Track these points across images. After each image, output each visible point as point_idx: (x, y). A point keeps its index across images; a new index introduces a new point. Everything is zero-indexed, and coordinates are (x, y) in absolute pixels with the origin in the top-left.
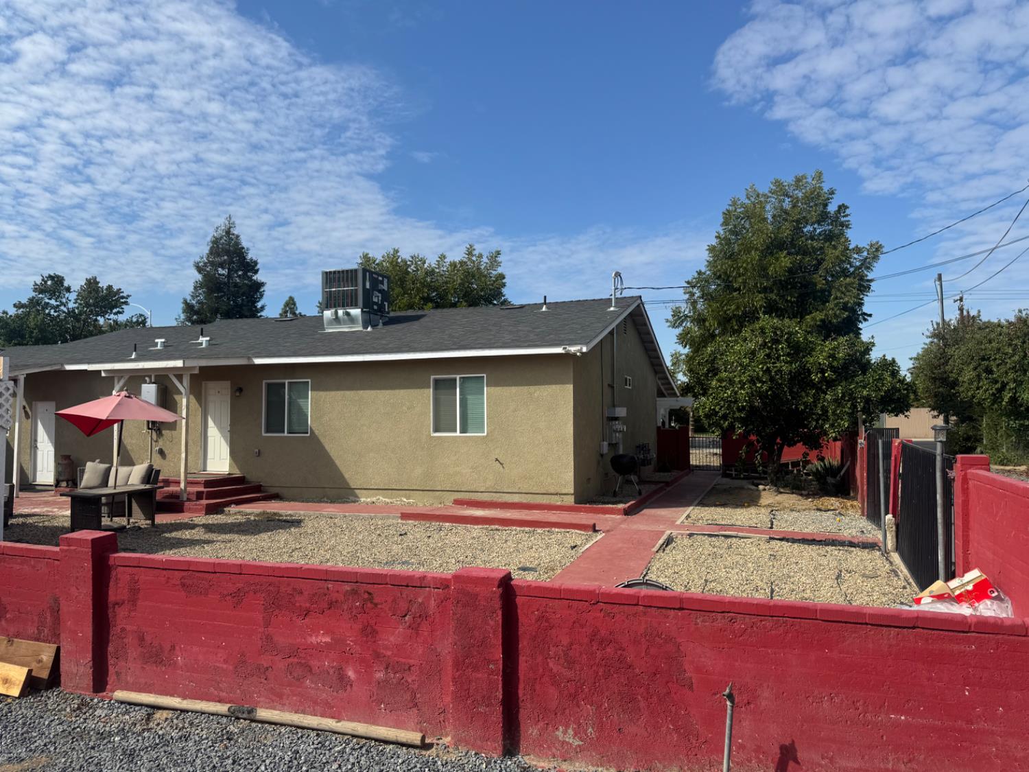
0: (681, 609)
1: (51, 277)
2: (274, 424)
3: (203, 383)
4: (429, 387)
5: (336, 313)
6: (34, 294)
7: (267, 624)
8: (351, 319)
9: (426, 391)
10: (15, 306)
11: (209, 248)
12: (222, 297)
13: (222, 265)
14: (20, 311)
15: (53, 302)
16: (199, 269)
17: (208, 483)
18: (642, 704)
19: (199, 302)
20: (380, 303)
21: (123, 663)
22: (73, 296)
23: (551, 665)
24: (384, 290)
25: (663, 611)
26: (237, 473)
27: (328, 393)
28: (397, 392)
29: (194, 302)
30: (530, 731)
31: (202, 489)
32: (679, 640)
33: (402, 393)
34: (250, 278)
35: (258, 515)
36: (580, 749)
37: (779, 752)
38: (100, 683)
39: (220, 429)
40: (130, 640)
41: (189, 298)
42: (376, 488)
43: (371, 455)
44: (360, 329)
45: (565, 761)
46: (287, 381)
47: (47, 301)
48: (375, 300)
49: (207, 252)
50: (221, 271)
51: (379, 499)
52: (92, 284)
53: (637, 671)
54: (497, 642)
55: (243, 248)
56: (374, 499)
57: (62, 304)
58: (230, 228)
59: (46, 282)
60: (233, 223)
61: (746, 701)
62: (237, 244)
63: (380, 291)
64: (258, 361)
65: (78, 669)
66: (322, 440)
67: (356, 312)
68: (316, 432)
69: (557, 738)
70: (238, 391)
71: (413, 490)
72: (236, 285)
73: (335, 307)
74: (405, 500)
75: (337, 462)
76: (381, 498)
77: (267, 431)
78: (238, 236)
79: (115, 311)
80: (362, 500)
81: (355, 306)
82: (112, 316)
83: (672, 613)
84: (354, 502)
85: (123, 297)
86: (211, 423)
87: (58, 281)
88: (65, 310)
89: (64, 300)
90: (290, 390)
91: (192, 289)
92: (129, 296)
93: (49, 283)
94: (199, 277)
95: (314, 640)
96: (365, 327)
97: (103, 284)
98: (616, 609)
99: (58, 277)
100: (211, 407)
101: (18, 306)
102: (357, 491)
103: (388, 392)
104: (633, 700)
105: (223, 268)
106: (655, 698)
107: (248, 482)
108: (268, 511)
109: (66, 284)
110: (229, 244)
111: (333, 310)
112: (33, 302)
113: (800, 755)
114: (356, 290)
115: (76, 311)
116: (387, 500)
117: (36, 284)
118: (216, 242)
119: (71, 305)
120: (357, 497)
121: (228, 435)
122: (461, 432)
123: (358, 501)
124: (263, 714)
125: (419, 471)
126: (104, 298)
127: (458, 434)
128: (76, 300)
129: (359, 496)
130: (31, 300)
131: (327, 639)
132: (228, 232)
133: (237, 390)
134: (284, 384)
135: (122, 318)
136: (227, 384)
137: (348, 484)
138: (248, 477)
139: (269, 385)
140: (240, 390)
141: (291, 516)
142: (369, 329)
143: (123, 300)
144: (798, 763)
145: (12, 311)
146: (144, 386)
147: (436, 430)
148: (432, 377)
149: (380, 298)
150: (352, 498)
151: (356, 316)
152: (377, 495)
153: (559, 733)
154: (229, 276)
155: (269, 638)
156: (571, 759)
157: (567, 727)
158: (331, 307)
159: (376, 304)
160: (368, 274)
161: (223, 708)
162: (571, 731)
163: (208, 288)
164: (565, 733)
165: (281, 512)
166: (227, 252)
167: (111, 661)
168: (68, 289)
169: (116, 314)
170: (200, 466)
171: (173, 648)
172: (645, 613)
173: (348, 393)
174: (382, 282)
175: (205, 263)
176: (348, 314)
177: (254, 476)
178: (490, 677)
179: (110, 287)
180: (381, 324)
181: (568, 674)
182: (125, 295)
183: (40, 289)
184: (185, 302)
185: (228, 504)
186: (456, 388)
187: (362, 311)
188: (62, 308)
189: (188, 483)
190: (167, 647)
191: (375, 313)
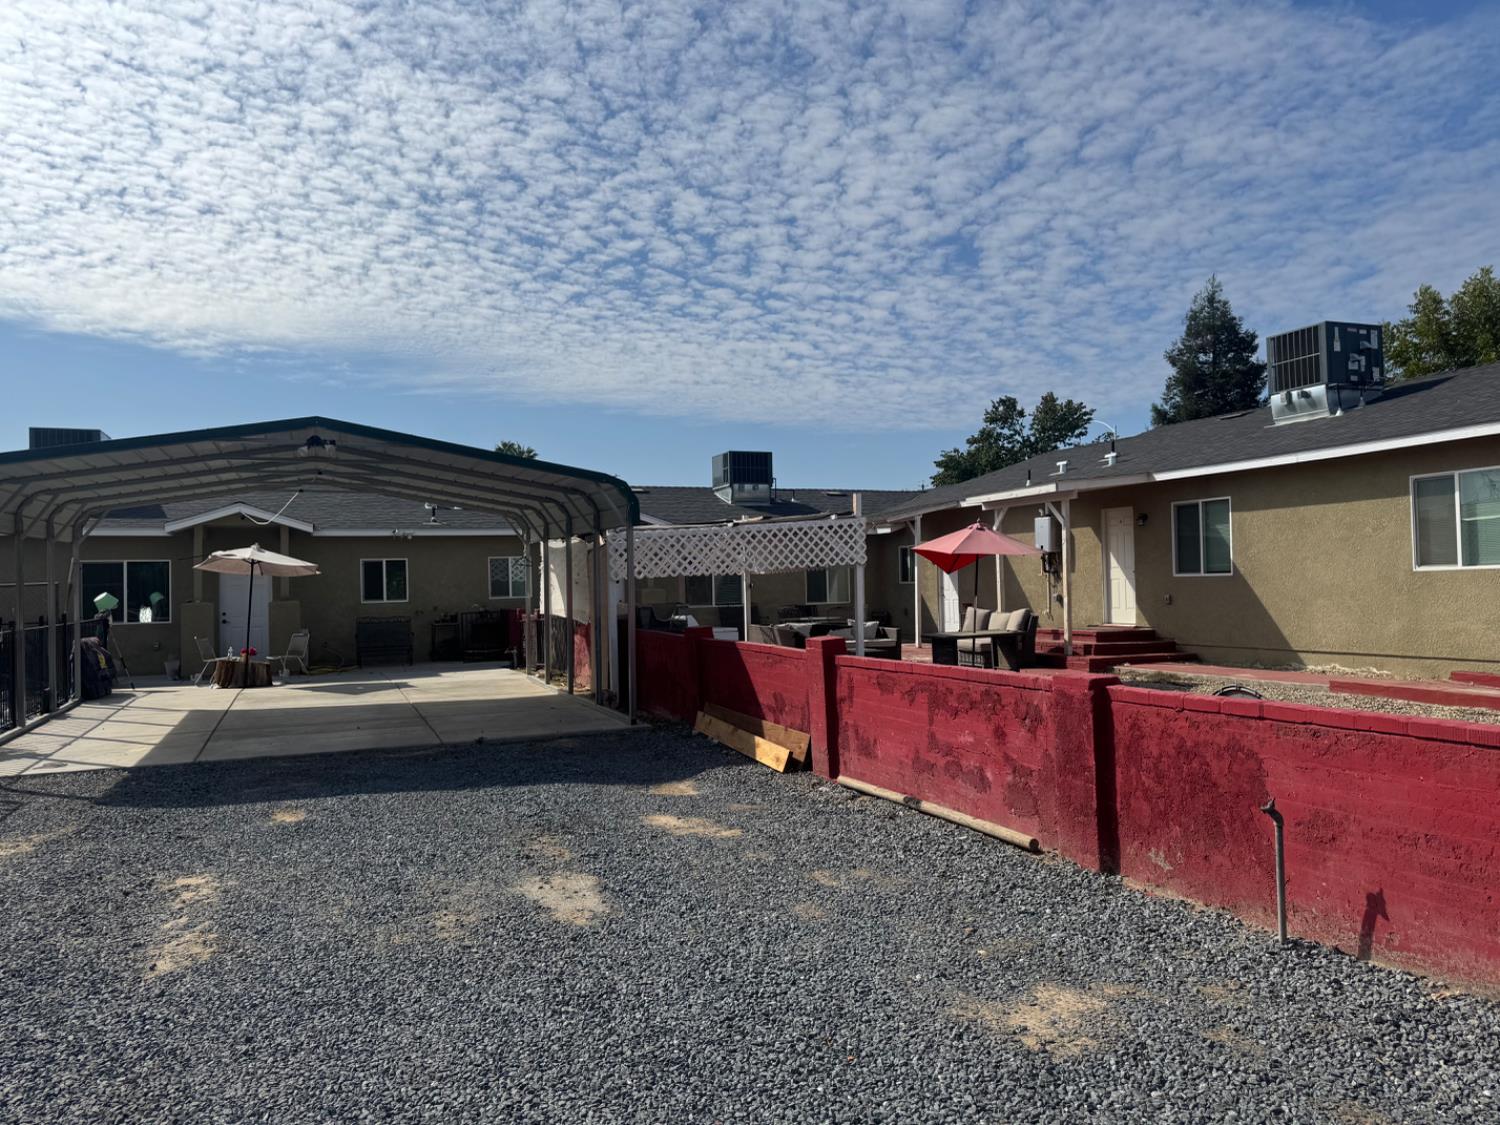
0: (1261, 718)
1: (1002, 402)
2: (1188, 562)
3: (1103, 511)
4: (1407, 493)
5: (1289, 396)
6: (984, 425)
7: (931, 724)
8: (1312, 403)
9: (1405, 498)
10: (968, 441)
11: (1184, 328)
12: (1206, 393)
13: (1203, 349)
14: (973, 448)
15: (1006, 432)
16: (1173, 361)
17: (1101, 636)
18: (1227, 830)
19: (1174, 407)
20: (1363, 370)
21: (849, 756)
22: (1027, 421)
23: (1143, 778)
24: (1369, 349)
25: (1245, 720)
26: (1146, 626)
27: (1255, 513)
28: (1356, 504)
29: (1167, 408)
30: (1128, 850)
31: (1093, 642)
32: (1261, 756)
33: (1364, 505)
34: (1246, 361)
35: (1151, 676)
36: (1171, 876)
37: (1365, 903)
38: (834, 772)
39: (1124, 568)
40: (851, 733)
41: (1159, 403)
42: (1329, 650)
43: (1320, 601)
44: (1327, 415)
45: (1158, 886)
46: (1200, 501)
47: (999, 431)
48: (1352, 366)
49: (1183, 335)
50: (1202, 357)
51: (1334, 668)
52: (1049, 401)
53: (1220, 790)
54: (1090, 747)
55: (1234, 319)
56: (1327, 668)
57: (1017, 432)
58: (1214, 293)
59: (997, 409)
60: (1219, 285)
61: (1330, 836)
62: (1225, 314)
63: (1360, 352)
64: (1160, 477)
65: (820, 757)
66: (1250, 582)
67: (1318, 390)
68: (1242, 570)
69: (1150, 858)
70: (1142, 519)
71: (1387, 656)
72: (1225, 374)
73: (1287, 387)
74: (1375, 670)
75: (1272, 612)
76: (1338, 667)
77: (1180, 570)
78: (1226, 303)
79: (1077, 432)
80: (1310, 667)
81: (1315, 381)
82: (1074, 440)
83: (1253, 723)
84: (1295, 670)
85: (1086, 414)
86: (1113, 562)
87: (1009, 404)
88: (1020, 439)
89: (1018, 428)
90: (1206, 514)
91: (1163, 389)
92: (1093, 411)
93: (1001, 408)
94: (1172, 371)
95: (962, 739)
96: (1333, 412)
97: (1061, 401)
98: (1200, 717)
99: (1009, 399)
100: (1113, 543)
101: (971, 442)
102: (1302, 655)
103: (1341, 507)
104: (1218, 824)
105: (1205, 353)
106: (1238, 824)
107: (1159, 638)
108: (1165, 672)
109: (1019, 408)
110: (1212, 316)
111: (1284, 393)
112: (985, 436)
113: (1389, 909)
114: (1317, 357)
115: (1032, 439)
116: (1347, 670)
117: (988, 413)
118: (1194, 317)
119: (1026, 432)
120: (1301, 662)
121: (1133, 576)
122: (1464, 564)
123: (1300, 669)
124: (926, 806)
125: (1394, 626)
126: (1063, 419)
127: (1460, 566)
128: (1032, 425)
129: (1305, 661)
130: (982, 432)
131: (971, 739)
132: (1211, 300)
133: (1140, 518)
134: (1197, 505)
135: (1085, 441)
136: (1129, 511)
137: (1286, 643)
138: (1159, 631)
139: (1179, 509)
140: (1144, 517)
141: (1191, 679)
142: (1339, 413)
143: (1085, 418)
144: (1387, 919)
145: (964, 448)
146: (1037, 520)
147: (1422, 562)
148: (1412, 478)
149: (1363, 363)
150: (1294, 664)
151: (1319, 398)
152: (1331, 661)
153: (1152, 854)
154: (1215, 363)
155: (932, 736)
156: (1163, 885)
157: (1158, 848)
158: (1281, 389)
159: (1355, 372)
160: (1336, 329)
161: (899, 797)
162: (1161, 854)
163: (1185, 385)
164: (1157, 855)
165: (1180, 674)
166: (1211, 329)
167: (841, 751)
168: (1021, 414)
169: (1078, 436)
170: (1104, 617)
171: (875, 741)
172: (1228, 723)
173: (1282, 511)
174: (1368, 338)
175: (1180, 350)
176: (1306, 395)
177: (1167, 631)
178: (1085, 786)
179: (1070, 402)
180: (1362, 403)
181: (1159, 790)
182: (1087, 410)
183: (992, 418)
184: (1155, 409)
185: (1121, 662)
186: (1454, 493)
187: (1328, 389)
188: (1017, 437)
189: (1074, 635)
190: (872, 742)
191: (1354, 386)
